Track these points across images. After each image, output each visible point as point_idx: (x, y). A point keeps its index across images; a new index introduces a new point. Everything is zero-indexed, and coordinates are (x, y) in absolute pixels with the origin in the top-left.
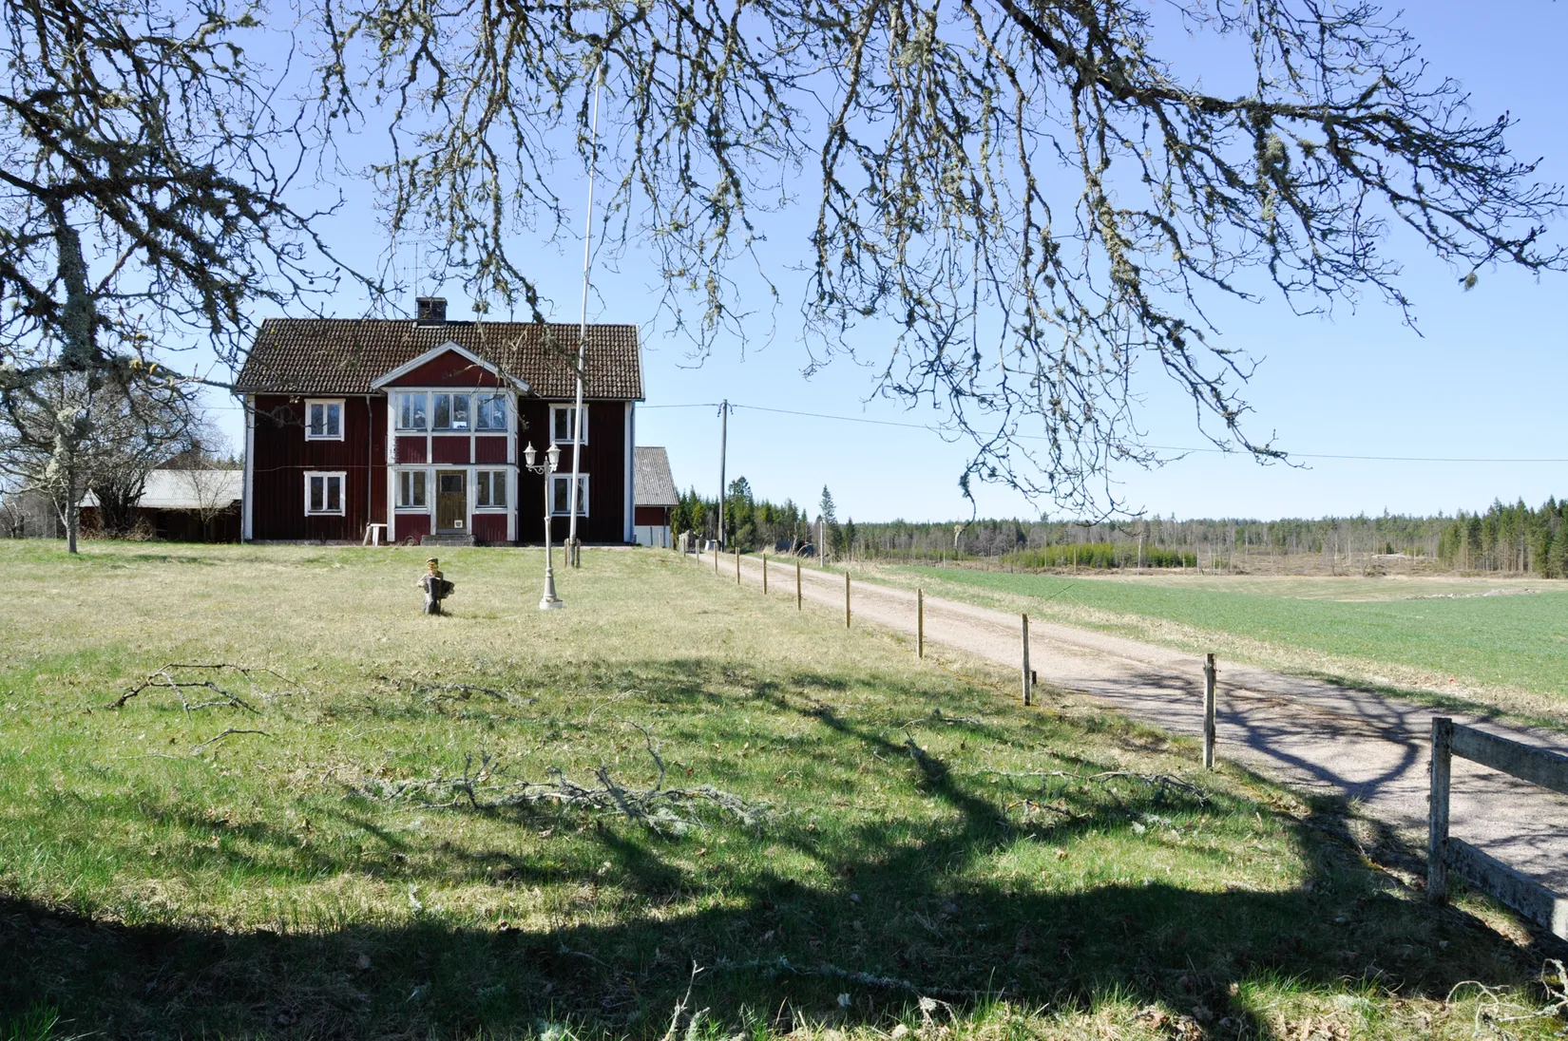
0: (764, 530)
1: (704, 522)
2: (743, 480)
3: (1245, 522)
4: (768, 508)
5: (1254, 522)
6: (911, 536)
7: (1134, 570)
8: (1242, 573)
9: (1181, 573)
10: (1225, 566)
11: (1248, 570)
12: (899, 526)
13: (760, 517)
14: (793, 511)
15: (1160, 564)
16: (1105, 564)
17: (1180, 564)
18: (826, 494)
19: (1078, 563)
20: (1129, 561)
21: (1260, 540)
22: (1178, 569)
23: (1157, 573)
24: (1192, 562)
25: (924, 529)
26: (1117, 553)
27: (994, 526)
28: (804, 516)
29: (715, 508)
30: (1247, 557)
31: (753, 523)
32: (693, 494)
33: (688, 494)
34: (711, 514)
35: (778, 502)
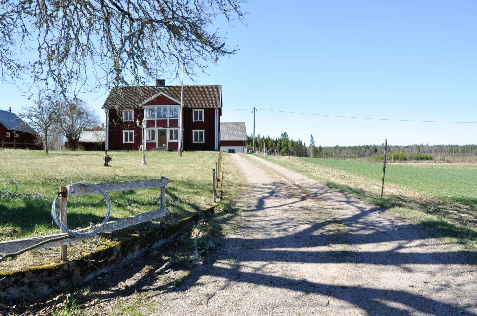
0: (291, 149)
1: (272, 146)
2: (285, 133)
3: (454, 146)
4: (293, 142)
5: (457, 146)
6: (341, 151)
7: (412, 161)
8: (449, 162)
9: (428, 162)
10: (443, 160)
11: (452, 161)
12: (337, 147)
13: (290, 144)
14: (301, 143)
15: (421, 159)
16: (403, 159)
17: (428, 159)
18: (312, 137)
19: (394, 159)
20: (411, 158)
21: (458, 151)
22: (427, 161)
23: (420, 162)
24: (432, 159)
25: (344, 148)
26: (407, 156)
27: (367, 147)
28: (305, 144)
29: (276, 142)
30: (452, 157)
31: (287, 146)
32: (269, 138)
33: (267, 137)
34: (274, 144)
35: (296, 140)
